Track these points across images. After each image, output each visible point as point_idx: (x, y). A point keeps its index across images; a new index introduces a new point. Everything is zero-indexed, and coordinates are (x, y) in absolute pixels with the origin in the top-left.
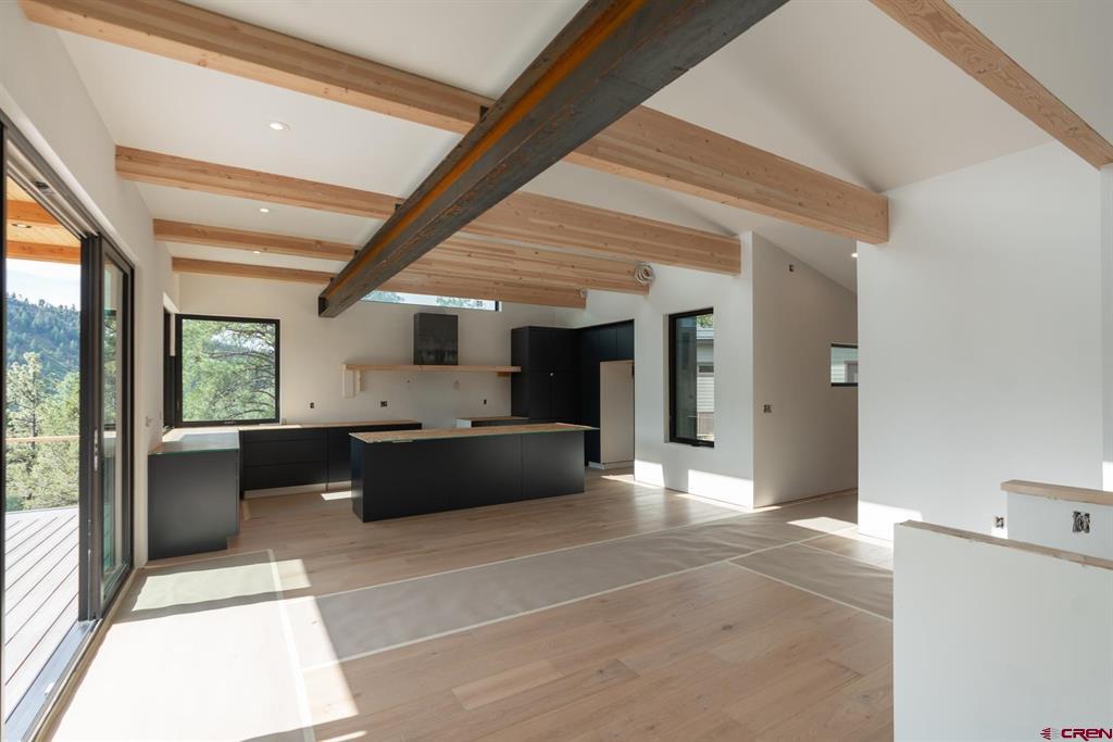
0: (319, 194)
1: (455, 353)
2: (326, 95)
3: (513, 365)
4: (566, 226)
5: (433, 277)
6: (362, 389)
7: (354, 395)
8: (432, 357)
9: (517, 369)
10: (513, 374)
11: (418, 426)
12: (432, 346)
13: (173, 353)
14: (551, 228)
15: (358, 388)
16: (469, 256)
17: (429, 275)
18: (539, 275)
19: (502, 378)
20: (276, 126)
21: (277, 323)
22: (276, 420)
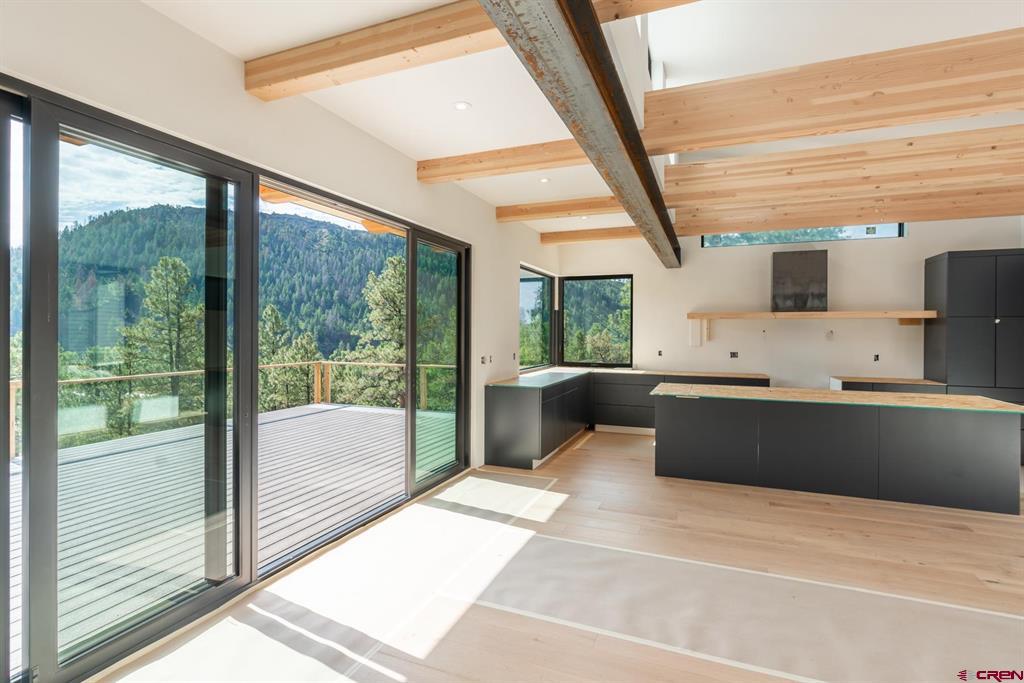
0: (547, 153)
1: (823, 296)
2: (409, 64)
3: (926, 309)
4: (887, 91)
5: (778, 209)
6: (710, 338)
7: (701, 344)
8: (789, 303)
9: (932, 314)
10: (928, 322)
11: (764, 382)
12: (790, 290)
13: (557, 308)
14: (856, 102)
15: (705, 338)
16: (789, 174)
17: (774, 207)
18: (917, 175)
19: (905, 327)
20: (461, 107)
21: (630, 276)
22: (630, 366)
